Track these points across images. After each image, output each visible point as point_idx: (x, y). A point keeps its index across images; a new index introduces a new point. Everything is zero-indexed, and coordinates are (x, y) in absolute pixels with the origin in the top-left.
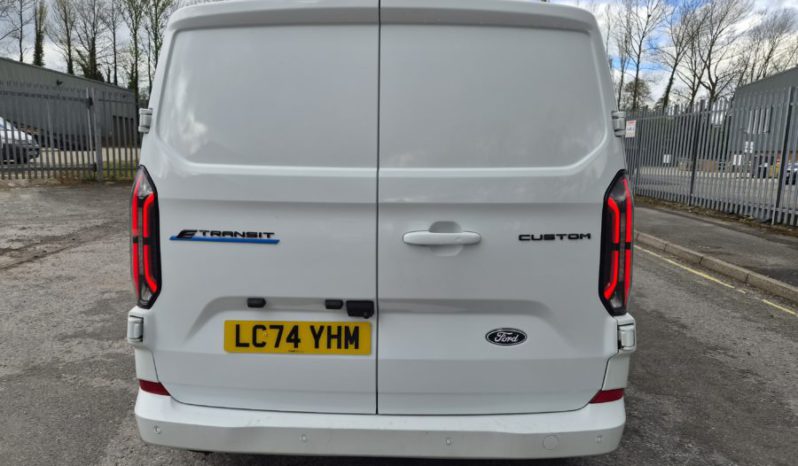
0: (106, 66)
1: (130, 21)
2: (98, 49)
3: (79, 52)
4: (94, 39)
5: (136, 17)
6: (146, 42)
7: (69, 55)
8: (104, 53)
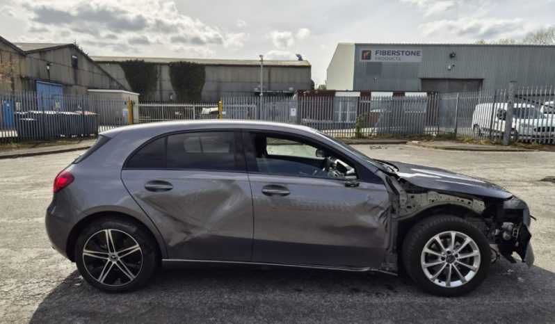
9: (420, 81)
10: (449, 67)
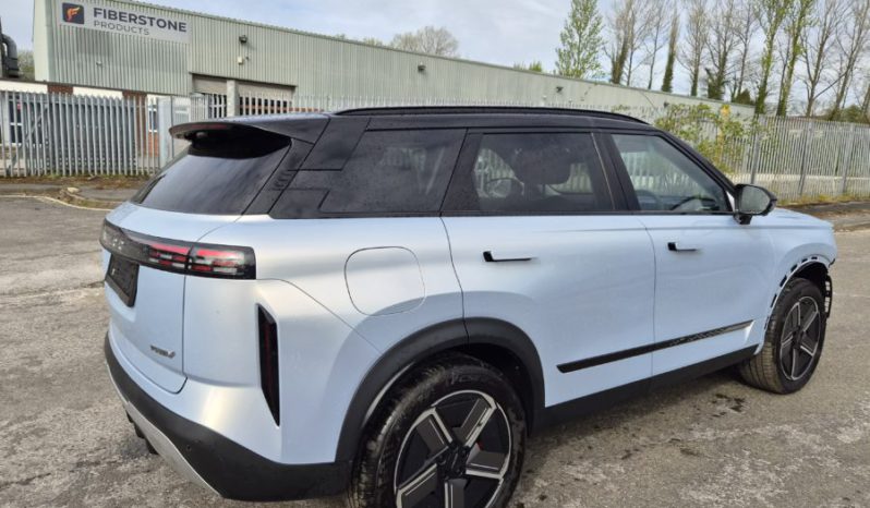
0: (733, 82)
1: (768, 25)
2: (729, 65)
3: (708, 71)
4: (726, 54)
5: (776, 21)
6: (784, 47)
7: (696, 75)
8: (732, 69)
9: (190, 77)
10: (240, 60)
